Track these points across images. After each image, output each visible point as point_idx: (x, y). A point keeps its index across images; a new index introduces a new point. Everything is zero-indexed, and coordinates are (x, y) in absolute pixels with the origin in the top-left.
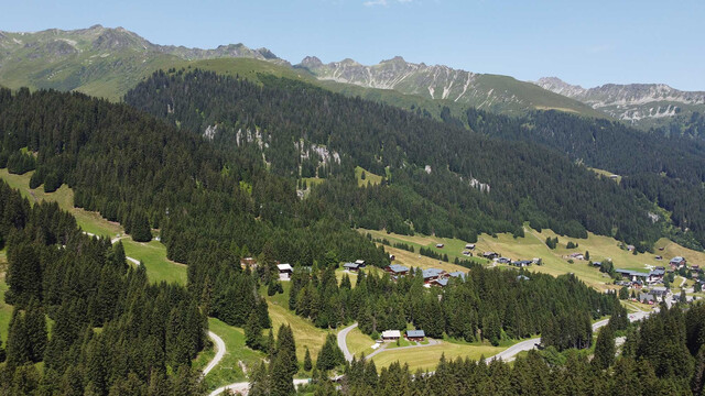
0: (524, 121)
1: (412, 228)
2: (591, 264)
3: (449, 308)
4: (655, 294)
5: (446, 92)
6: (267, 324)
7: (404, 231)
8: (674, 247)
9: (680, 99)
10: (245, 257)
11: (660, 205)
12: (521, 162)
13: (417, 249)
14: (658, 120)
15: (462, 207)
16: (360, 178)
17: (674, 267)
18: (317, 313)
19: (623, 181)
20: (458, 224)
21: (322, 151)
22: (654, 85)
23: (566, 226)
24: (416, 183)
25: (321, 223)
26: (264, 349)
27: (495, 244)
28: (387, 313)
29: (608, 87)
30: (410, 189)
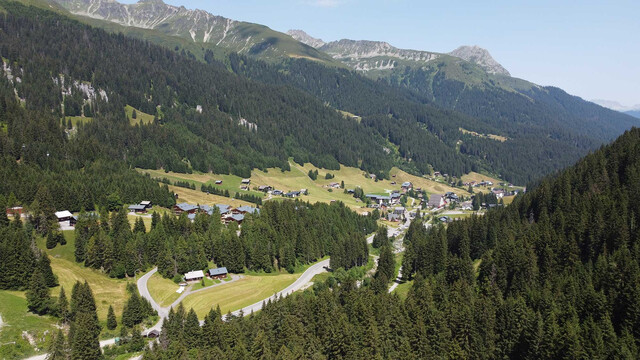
0: (279, 67)
1: (190, 166)
2: (346, 192)
3: (249, 242)
4: (398, 212)
5: (206, 37)
6: (52, 282)
7: (182, 170)
8: (402, 174)
9: (397, 55)
10: (13, 206)
11: (391, 141)
12: (283, 104)
13: (198, 187)
14: (383, 72)
15: (234, 145)
16: (130, 117)
17: (405, 190)
18: (111, 263)
19: (362, 121)
20: (234, 161)
21: (86, 88)
22: (379, 43)
23: (324, 160)
24: (191, 122)
25: (97, 164)
26: (55, 313)
27: (267, 178)
28: (188, 254)
29: (345, 42)
30: (185, 128)
